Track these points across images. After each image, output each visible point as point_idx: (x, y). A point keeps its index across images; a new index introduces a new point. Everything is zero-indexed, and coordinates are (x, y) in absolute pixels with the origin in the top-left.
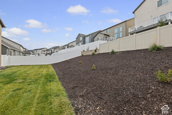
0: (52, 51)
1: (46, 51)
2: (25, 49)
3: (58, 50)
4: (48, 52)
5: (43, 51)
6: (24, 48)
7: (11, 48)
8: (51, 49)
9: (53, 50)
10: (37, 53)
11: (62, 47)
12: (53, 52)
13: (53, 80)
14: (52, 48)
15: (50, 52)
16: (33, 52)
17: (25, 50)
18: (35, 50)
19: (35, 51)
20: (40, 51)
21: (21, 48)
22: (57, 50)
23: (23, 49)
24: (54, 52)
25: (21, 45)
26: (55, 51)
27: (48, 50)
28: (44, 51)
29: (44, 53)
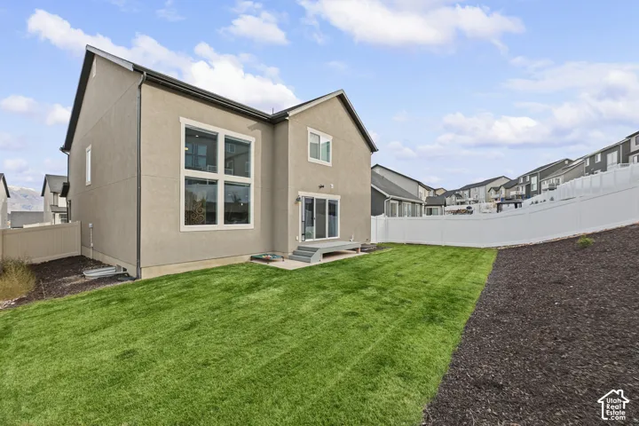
0: (529, 186)
1: (503, 189)
2: (432, 191)
3: (561, 179)
4: (513, 193)
5: (493, 192)
6: (428, 189)
7: (391, 196)
8: (524, 177)
9: (534, 180)
10: (471, 199)
11: (582, 163)
12: (535, 188)
13: (445, 317)
14: (532, 174)
15: (522, 191)
16: (459, 196)
17: (431, 194)
18: (463, 189)
19: (466, 192)
20: (482, 190)
21: (421, 190)
22: (554, 181)
23: (427, 192)
24: (539, 192)
25: (419, 183)
26: (545, 185)
27: (511, 184)
28: (497, 190)
29: (497, 196)
